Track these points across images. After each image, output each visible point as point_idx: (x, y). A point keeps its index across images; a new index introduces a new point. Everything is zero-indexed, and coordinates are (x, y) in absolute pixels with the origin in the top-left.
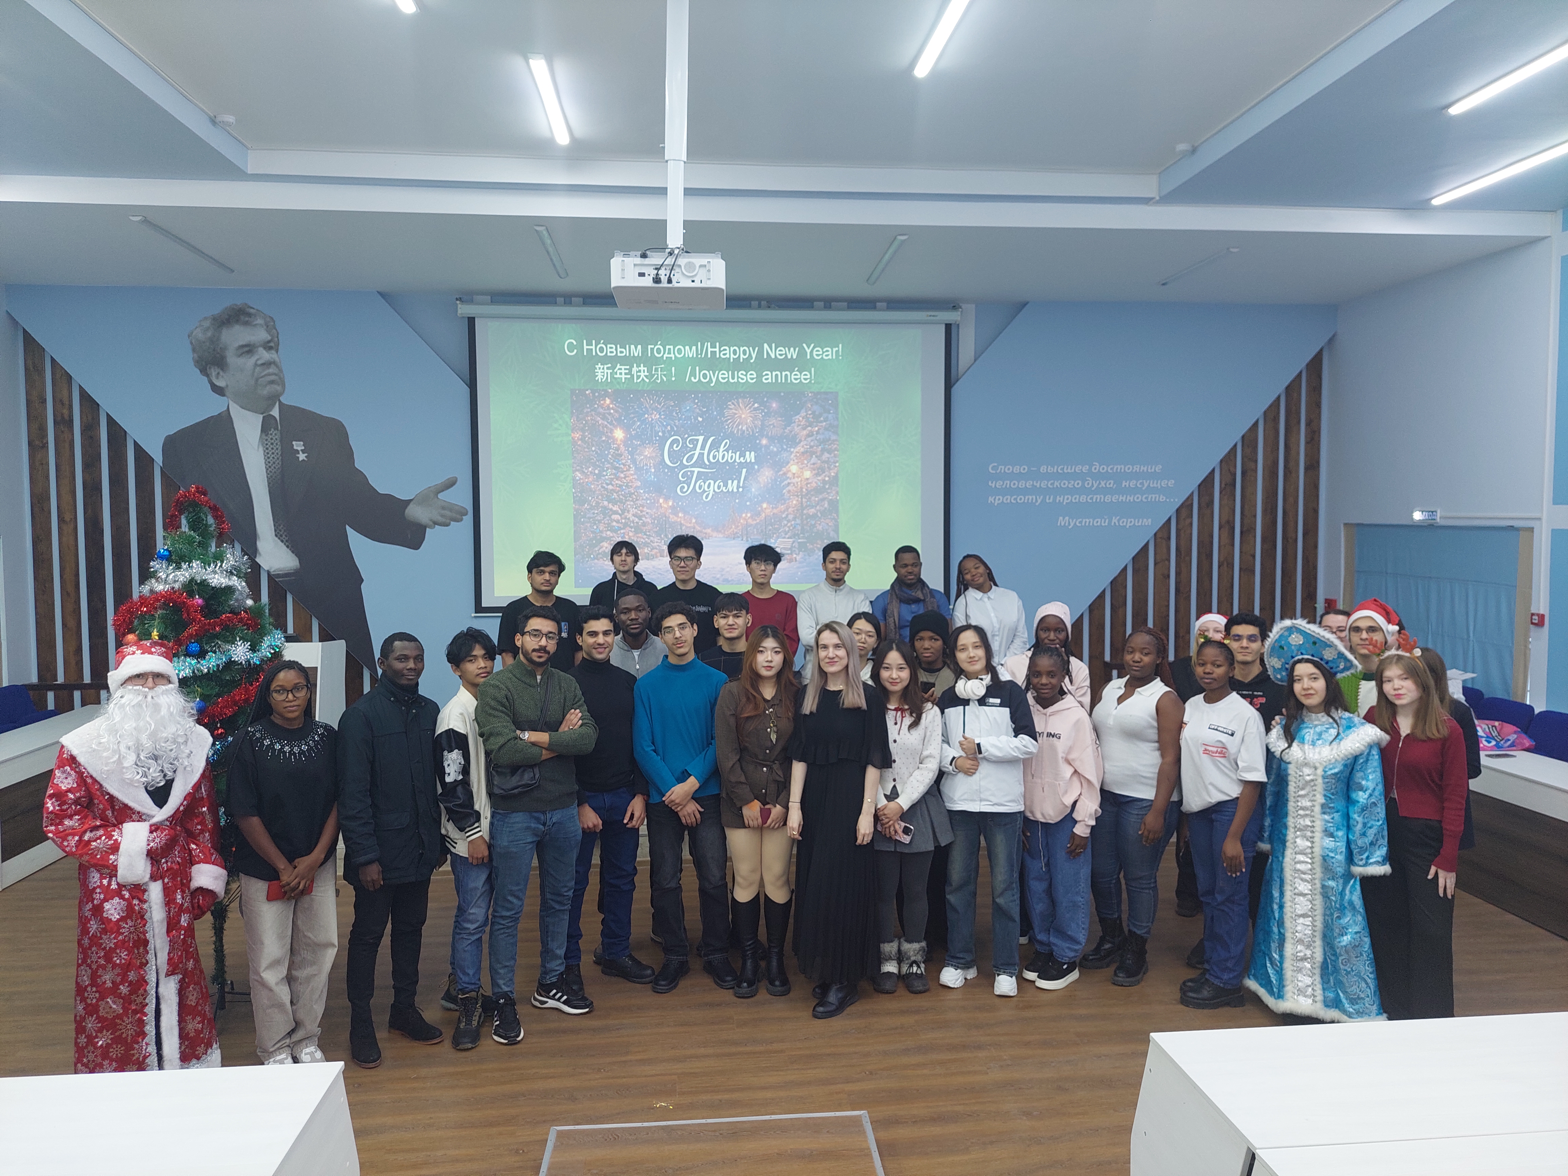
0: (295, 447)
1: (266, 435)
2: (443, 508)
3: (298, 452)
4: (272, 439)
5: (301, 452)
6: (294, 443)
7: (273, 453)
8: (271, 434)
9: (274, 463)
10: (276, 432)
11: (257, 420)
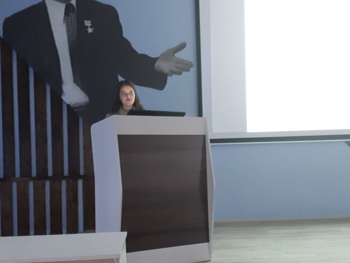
0: (86, 24)
1: (68, 17)
2: (178, 63)
3: (87, 27)
4: (71, 19)
5: (89, 28)
6: (85, 21)
7: (72, 28)
8: (71, 16)
9: (73, 34)
10: (74, 14)
11: (62, 7)
